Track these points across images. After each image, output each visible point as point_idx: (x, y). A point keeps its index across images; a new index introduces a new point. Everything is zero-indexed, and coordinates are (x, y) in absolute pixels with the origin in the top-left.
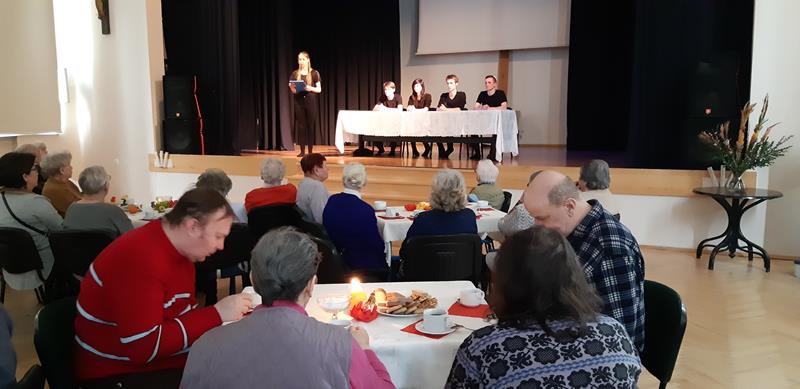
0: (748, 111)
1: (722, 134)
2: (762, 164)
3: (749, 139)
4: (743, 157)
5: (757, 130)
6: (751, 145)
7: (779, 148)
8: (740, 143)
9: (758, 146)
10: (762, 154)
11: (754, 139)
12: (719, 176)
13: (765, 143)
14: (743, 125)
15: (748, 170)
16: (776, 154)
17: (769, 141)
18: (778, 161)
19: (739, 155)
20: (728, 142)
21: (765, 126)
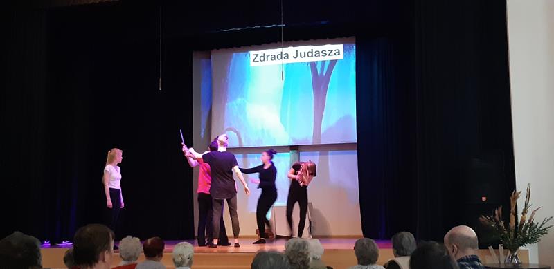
0: (516, 197)
1: (497, 217)
2: (531, 242)
3: (519, 221)
4: (516, 236)
5: (524, 213)
6: (521, 225)
7: (543, 227)
8: (512, 224)
9: (526, 227)
10: (530, 233)
11: (523, 221)
12: (498, 254)
13: (532, 224)
14: (513, 209)
15: (521, 248)
16: (542, 232)
17: (535, 222)
18: (543, 238)
19: (512, 234)
20: (502, 224)
21: (530, 210)
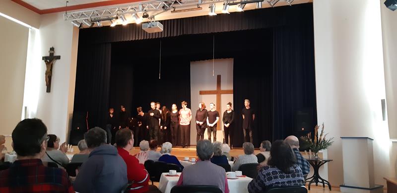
0: (317, 129)
1: (309, 137)
2: (324, 148)
3: (319, 139)
4: (317, 146)
5: (321, 135)
6: (320, 141)
7: (330, 142)
8: (315, 140)
9: (322, 142)
10: (323, 145)
11: (320, 139)
12: (309, 154)
13: (324, 140)
14: (316, 133)
15: (320, 151)
16: (329, 144)
17: (326, 140)
18: (329, 147)
19: (315, 145)
20: (311, 140)
21: (324, 134)
